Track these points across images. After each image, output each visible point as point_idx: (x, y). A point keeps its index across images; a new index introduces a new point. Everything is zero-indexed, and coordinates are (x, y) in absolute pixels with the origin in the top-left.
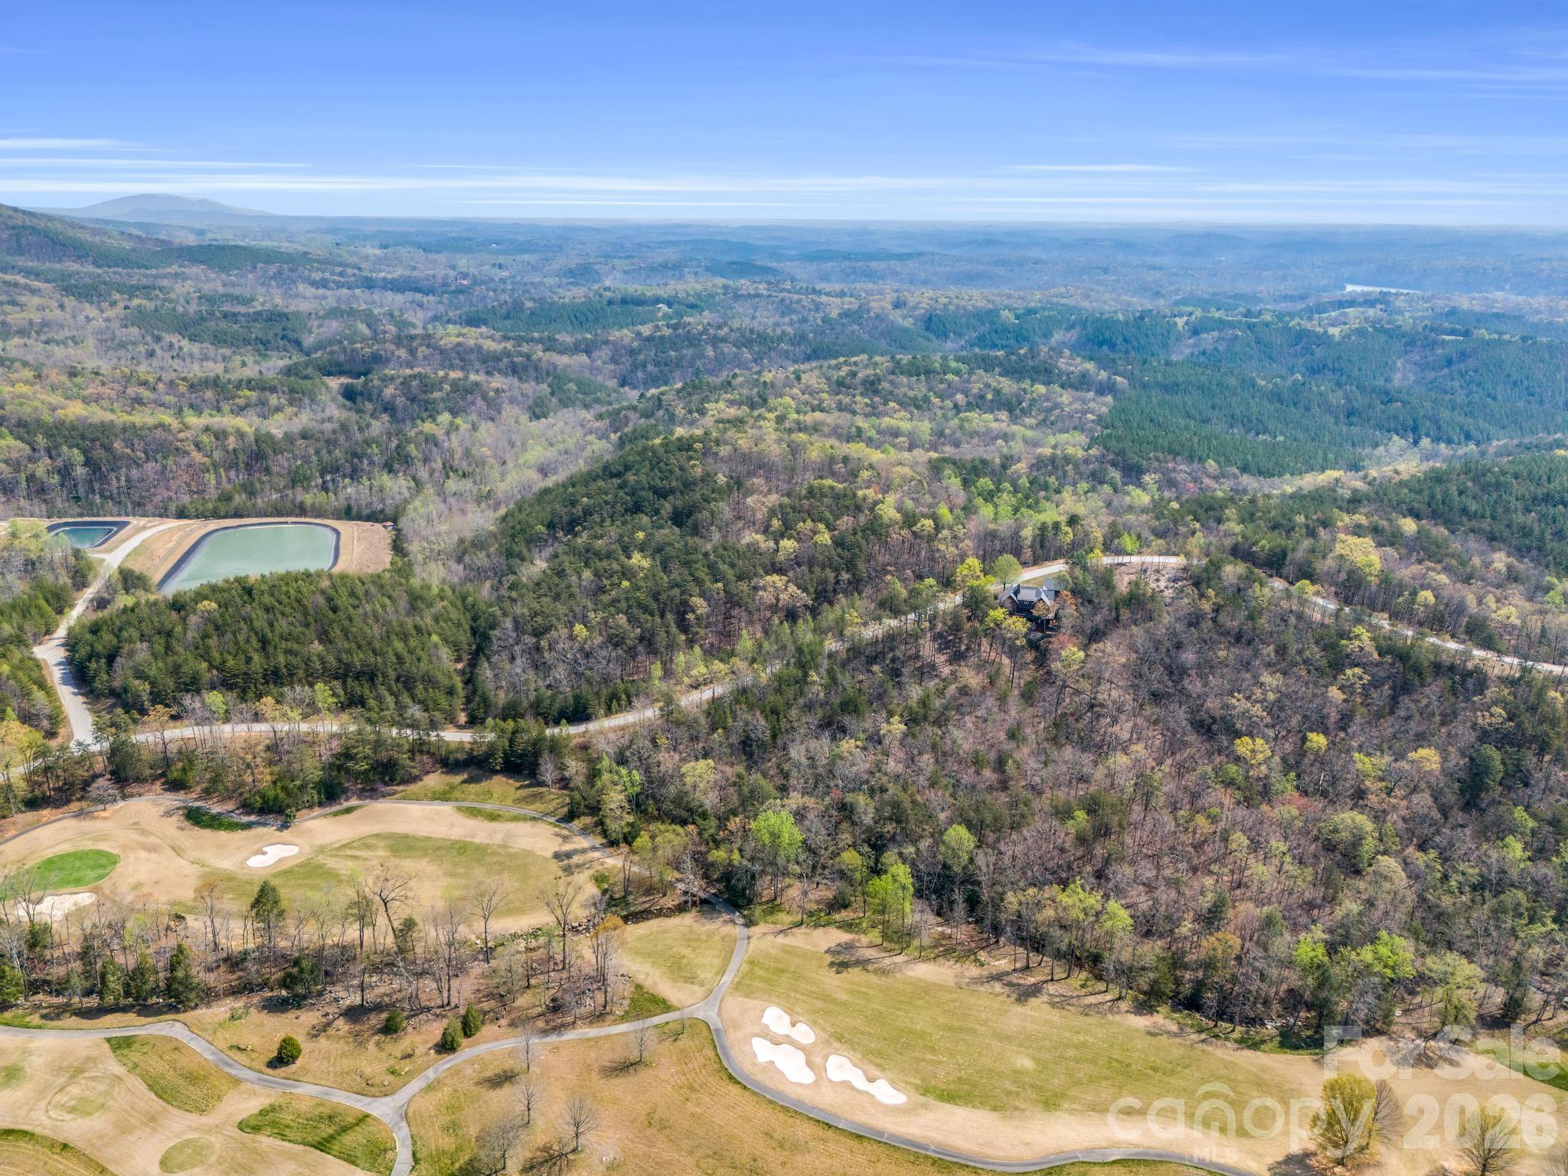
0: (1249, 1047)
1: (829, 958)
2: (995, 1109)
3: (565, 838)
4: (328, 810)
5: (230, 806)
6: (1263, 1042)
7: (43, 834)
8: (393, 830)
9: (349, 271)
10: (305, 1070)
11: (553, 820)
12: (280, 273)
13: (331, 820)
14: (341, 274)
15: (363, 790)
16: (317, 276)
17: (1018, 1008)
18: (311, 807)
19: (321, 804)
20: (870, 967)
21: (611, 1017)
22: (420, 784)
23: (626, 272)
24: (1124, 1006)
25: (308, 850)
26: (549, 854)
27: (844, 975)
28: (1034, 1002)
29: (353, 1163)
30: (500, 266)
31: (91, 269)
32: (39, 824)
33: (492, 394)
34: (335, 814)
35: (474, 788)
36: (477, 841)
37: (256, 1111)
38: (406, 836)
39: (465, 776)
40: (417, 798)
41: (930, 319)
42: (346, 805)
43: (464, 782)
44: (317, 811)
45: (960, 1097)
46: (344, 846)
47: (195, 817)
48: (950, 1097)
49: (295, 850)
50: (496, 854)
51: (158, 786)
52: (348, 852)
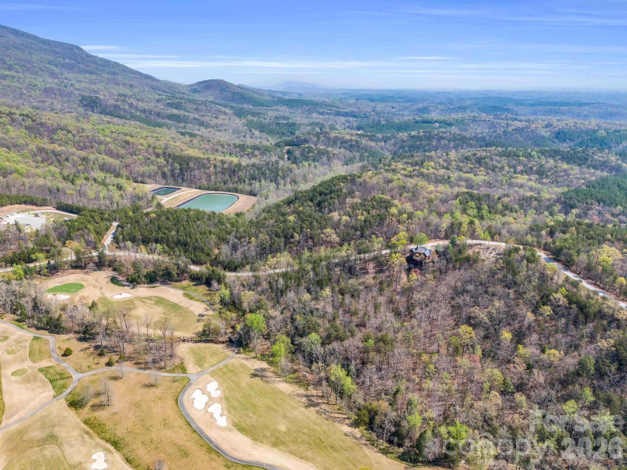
0: (382, 453)
1: (253, 372)
2: (253, 439)
3: (207, 310)
4: (149, 286)
5: (124, 279)
6: (392, 453)
7: (72, 276)
8: (161, 296)
9: (333, 109)
10: (69, 358)
11: (208, 303)
12: (309, 109)
13: (148, 289)
14: (330, 110)
15: (163, 281)
16: (321, 110)
17: (303, 409)
18: (144, 284)
19: (148, 283)
20: (264, 379)
21: (164, 370)
22: (181, 283)
23: (442, 110)
24: (347, 421)
25: (134, 296)
26: (197, 314)
27: (253, 379)
28: (312, 409)
29: (54, 388)
30: (393, 108)
31: (251, 107)
32: (74, 273)
33: (331, 155)
34: (149, 287)
35: (195, 287)
36: (181, 305)
37: (46, 366)
38: (163, 299)
39: (195, 283)
40: (176, 288)
41: (559, 133)
42: (155, 285)
43: (194, 285)
44: (146, 285)
45: (245, 431)
46: (145, 298)
47: (114, 280)
48: (242, 430)
49: (130, 295)
50: (183, 310)
51: (111, 269)
52: (144, 300)
